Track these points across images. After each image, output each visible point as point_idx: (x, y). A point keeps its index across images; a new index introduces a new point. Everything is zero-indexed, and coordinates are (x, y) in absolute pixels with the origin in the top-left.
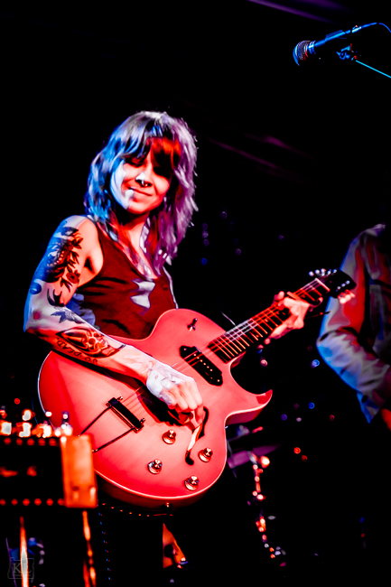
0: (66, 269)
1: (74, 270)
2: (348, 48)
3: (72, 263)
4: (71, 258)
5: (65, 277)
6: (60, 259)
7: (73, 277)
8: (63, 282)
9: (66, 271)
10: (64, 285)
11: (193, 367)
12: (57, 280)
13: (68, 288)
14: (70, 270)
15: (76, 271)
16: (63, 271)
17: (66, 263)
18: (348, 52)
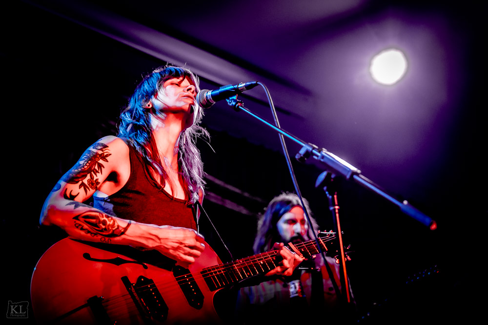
0: (89, 175)
1: (95, 178)
2: (235, 98)
3: (96, 172)
4: (96, 167)
5: (85, 181)
6: (86, 167)
7: (92, 184)
8: (83, 185)
9: (88, 177)
10: (83, 188)
11: (181, 287)
12: (77, 182)
13: (86, 192)
14: (92, 177)
15: (97, 180)
16: (86, 176)
17: (90, 170)
18: (235, 101)
